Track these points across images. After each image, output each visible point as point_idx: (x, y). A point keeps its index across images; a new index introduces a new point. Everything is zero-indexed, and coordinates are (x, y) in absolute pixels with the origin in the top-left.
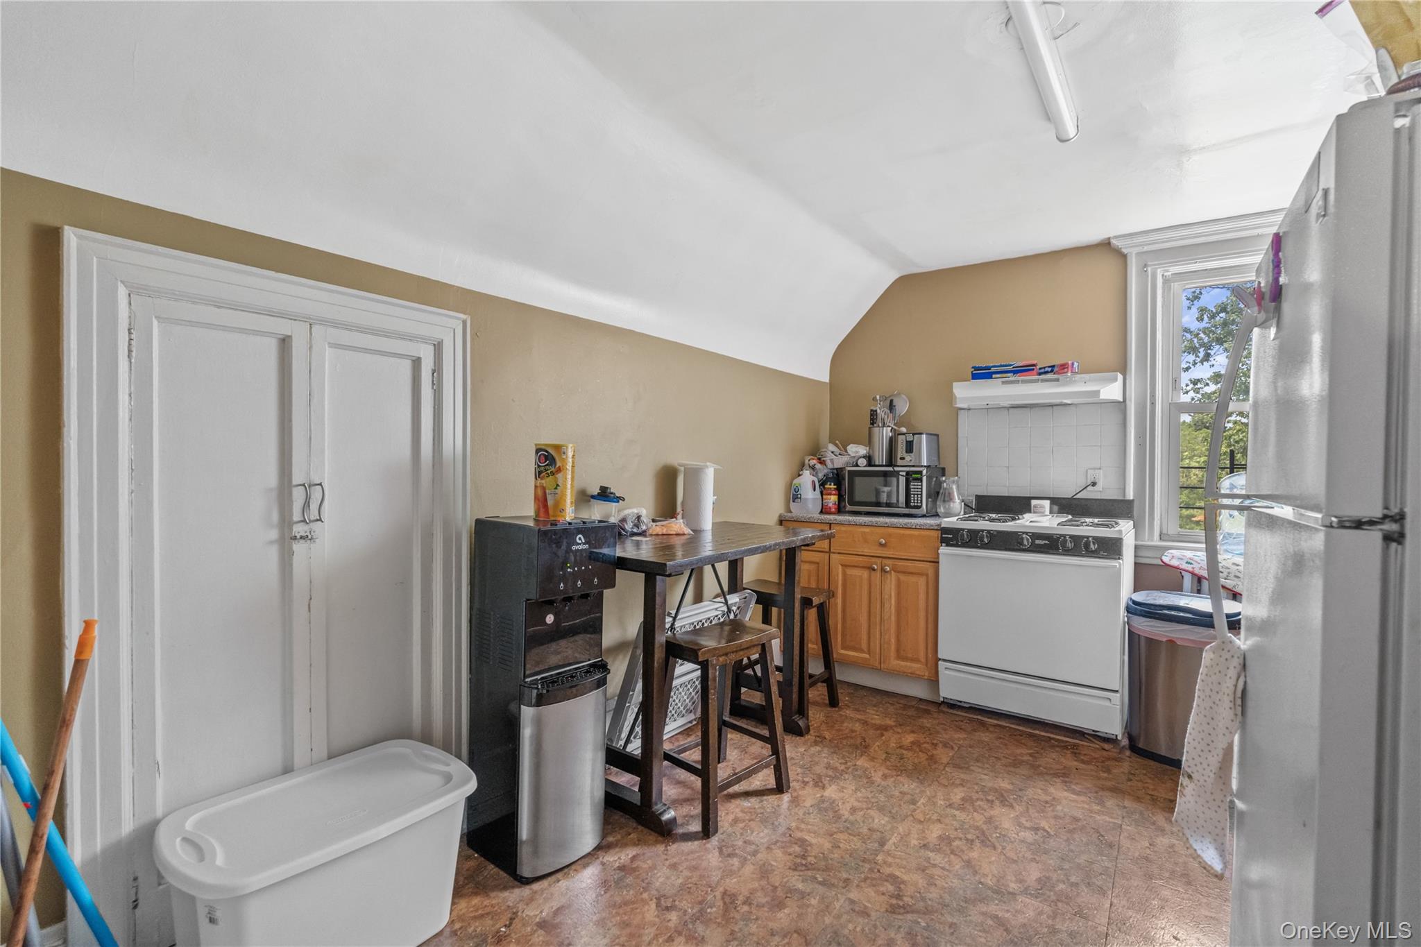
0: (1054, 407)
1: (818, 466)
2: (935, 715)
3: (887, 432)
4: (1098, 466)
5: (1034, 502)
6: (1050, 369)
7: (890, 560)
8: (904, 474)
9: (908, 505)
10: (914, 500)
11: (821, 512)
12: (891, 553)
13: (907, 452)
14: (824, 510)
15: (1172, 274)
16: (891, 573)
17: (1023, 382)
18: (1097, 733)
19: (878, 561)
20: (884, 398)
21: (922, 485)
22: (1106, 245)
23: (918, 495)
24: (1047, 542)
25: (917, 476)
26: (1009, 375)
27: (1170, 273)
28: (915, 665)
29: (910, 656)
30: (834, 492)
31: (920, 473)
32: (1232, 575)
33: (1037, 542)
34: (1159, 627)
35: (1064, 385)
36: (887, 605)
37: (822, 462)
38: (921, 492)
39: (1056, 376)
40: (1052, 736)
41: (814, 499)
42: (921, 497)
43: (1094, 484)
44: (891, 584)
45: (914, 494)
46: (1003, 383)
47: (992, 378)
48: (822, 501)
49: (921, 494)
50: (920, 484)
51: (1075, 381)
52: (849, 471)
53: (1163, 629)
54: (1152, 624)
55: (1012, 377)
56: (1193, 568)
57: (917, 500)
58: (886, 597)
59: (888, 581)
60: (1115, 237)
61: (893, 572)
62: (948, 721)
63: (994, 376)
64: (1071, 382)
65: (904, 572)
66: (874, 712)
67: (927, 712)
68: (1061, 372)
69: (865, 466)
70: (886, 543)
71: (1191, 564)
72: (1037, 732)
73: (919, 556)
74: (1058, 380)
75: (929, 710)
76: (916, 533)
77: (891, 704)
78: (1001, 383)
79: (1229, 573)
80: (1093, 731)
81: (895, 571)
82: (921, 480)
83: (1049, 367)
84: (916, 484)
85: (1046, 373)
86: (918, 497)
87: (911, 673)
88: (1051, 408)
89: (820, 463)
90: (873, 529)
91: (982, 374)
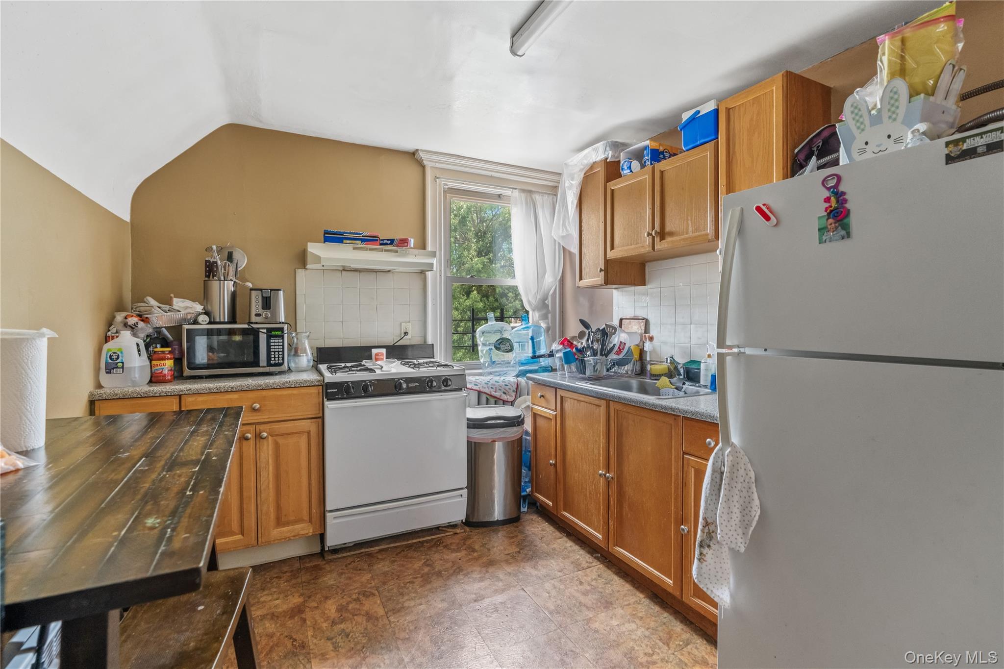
0: (378, 273)
1: (141, 325)
2: (328, 567)
3: (229, 286)
4: (408, 320)
5: (374, 351)
6: (389, 242)
7: (265, 425)
8: (265, 331)
9: (269, 364)
10: (275, 357)
11: (151, 382)
12: (267, 417)
13: (263, 308)
14: (155, 379)
15: (448, 188)
16: (268, 438)
17: (371, 249)
18: (451, 524)
19: (252, 428)
20: (220, 250)
21: (283, 342)
22: (413, 155)
23: (279, 352)
24: (417, 384)
25: (277, 333)
26: (358, 242)
27: (447, 187)
28: (298, 527)
29: (292, 518)
30: (169, 356)
31: (282, 329)
32: (497, 389)
33: (410, 385)
34: (487, 433)
35: (399, 256)
36: (264, 474)
37: (146, 320)
38: (283, 348)
39: (395, 248)
40: (421, 540)
41: (141, 367)
42: (283, 354)
43: (406, 334)
44: (268, 450)
45: (275, 352)
46: (354, 248)
47: (343, 243)
48: (151, 368)
49: (283, 351)
50: (281, 341)
51: (409, 253)
52: (187, 329)
53: (490, 434)
54: (482, 432)
55: (359, 244)
56: (479, 388)
57: (279, 357)
58: (263, 465)
59: (265, 447)
60: (422, 150)
61: (270, 437)
62: (344, 567)
63: (344, 241)
64: (405, 255)
65: (282, 435)
66: (270, 598)
67: (317, 568)
68: (400, 245)
69: (208, 324)
70: (260, 407)
71: (477, 385)
72: (410, 542)
73: (299, 415)
74: (397, 251)
75: (319, 565)
76: (295, 392)
77: (276, 577)
78: (352, 249)
79: (496, 388)
80: (448, 523)
81: (272, 436)
82: (282, 337)
83: (388, 240)
84: (277, 341)
85: (386, 244)
86: (279, 355)
87: (294, 536)
88: (375, 273)
89: (142, 321)
90: (242, 394)
91: (333, 237)
